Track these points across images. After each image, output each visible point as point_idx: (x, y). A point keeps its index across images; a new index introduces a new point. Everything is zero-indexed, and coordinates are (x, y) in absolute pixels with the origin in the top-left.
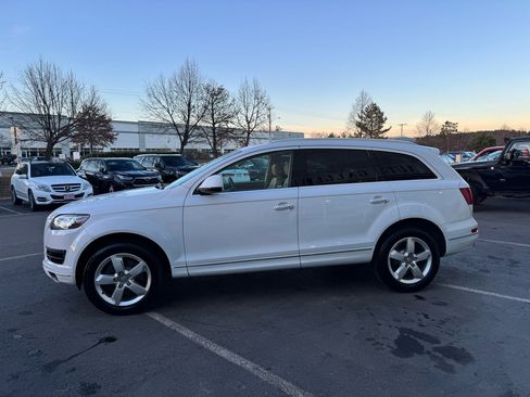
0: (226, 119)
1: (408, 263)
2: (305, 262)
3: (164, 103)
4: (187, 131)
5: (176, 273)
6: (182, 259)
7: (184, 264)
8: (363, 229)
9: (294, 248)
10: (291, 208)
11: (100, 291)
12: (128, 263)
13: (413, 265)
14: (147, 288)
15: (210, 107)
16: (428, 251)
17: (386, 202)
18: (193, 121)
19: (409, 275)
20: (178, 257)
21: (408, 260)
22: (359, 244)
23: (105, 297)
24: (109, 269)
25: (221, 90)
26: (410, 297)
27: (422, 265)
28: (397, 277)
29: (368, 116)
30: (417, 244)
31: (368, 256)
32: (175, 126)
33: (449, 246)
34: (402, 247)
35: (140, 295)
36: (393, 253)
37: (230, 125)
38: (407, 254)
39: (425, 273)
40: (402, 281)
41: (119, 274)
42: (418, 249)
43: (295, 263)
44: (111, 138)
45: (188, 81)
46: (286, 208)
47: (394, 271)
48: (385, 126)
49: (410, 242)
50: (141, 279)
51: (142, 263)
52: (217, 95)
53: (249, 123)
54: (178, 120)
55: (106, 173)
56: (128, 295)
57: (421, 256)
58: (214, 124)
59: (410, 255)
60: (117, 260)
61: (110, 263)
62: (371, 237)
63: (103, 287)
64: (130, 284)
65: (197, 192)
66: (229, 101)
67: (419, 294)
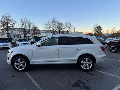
0: (62, 29)
2: (60, 63)
4: (53, 32)
5: (31, 63)
6: (32, 61)
7: (33, 61)
8: (74, 55)
9: (57, 59)
11: (15, 66)
12: (21, 61)
13: (87, 65)
14: (25, 67)
15: (59, 27)
16: (91, 62)
17: (80, 49)
18: (55, 30)
19: (86, 67)
20: (32, 60)
21: (86, 64)
22: (74, 59)
23: (16, 68)
24: (17, 62)
25: (61, 23)
26: (86, 72)
27: (90, 65)
28: (83, 68)
29: (98, 29)
30: (88, 60)
31: (76, 62)
33: (97, 61)
34: (84, 60)
36: (82, 62)
37: (63, 31)
38: (85, 62)
39: (90, 67)
40: (84, 69)
41: (19, 63)
42: (89, 61)
43: (58, 63)
44: (40, 34)
45: (54, 20)
46: (56, 50)
47: (82, 66)
48: (102, 31)
49: (87, 59)
50: (24, 64)
51: (24, 61)
52: (60, 24)
53: (67, 30)
54: (52, 30)
55: (35, 41)
56: (21, 67)
57: (89, 63)
58: (59, 31)
59: (86, 62)
60: (19, 60)
62: (76, 57)
64: (21, 65)
65: (36, 46)
66: (63, 26)
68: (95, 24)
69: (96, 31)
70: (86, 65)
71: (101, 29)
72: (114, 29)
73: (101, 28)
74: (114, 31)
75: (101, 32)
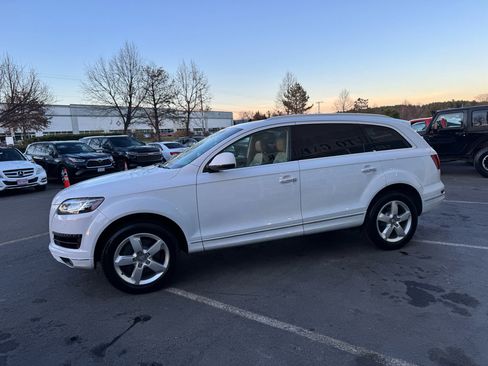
0: (168, 99)
1: (393, 224)
2: (309, 229)
3: (106, 85)
4: (129, 112)
5: (192, 248)
6: (197, 235)
7: (198, 240)
8: (358, 194)
9: (297, 217)
10: (295, 180)
11: (120, 272)
12: (147, 243)
13: (397, 225)
14: (166, 265)
15: (151, 89)
16: (408, 212)
17: (374, 170)
18: (135, 103)
19: (393, 234)
20: (194, 231)
21: (392, 222)
22: (351, 210)
23: (124, 277)
24: (128, 250)
25: (160, 72)
26: (396, 253)
27: (403, 224)
28: (384, 237)
29: (293, 96)
30: (400, 207)
31: (360, 220)
32: (117, 107)
33: (425, 206)
34: (387, 210)
35: (159, 272)
36: (381, 216)
37: (171, 106)
38: (391, 216)
39: (407, 231)
40: (389, 240)
41: (138, 254)
42: (401, 211)
43: (299, 231)
44: (45, 122)
45: (128, 63)
46: (290, 181)
47: (382, 231)
48: (308, 104)
49: (394, 205)
50: (159, 257)
51: (160, 241)
52: (157, 76)
53: (189, 102)
55: (56, 156)
56: (148, 273)
57: (402, 217)
58: (155, 105)
59: (395, 216)
60: (135, 240)
61: (129, 243)
62: (363, 203)
63: (122, 268)
64: (148, 262)
65: (208, 169)
66: (169, 82)
67: (402, 250)
68: (285, 75)
69: (285, 103)
70: (393, 225)
71: (304, 98)
72: (345, 95)
73: (305, 93)
74: (346, 104)
75: (306, 107)
